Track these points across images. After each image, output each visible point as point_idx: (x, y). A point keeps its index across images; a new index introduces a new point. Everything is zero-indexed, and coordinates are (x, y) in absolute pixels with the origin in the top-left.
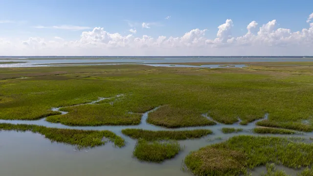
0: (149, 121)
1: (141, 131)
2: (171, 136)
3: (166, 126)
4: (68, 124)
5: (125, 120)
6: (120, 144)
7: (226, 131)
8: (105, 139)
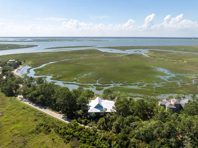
0: (99, 83)
1: (97, 85)
2: (103, 86)
3: (102, 84)
4: (81, 83)
5: (93, 82)
6: (93, 87)
7: (114, 85)
8: (90, 86)
